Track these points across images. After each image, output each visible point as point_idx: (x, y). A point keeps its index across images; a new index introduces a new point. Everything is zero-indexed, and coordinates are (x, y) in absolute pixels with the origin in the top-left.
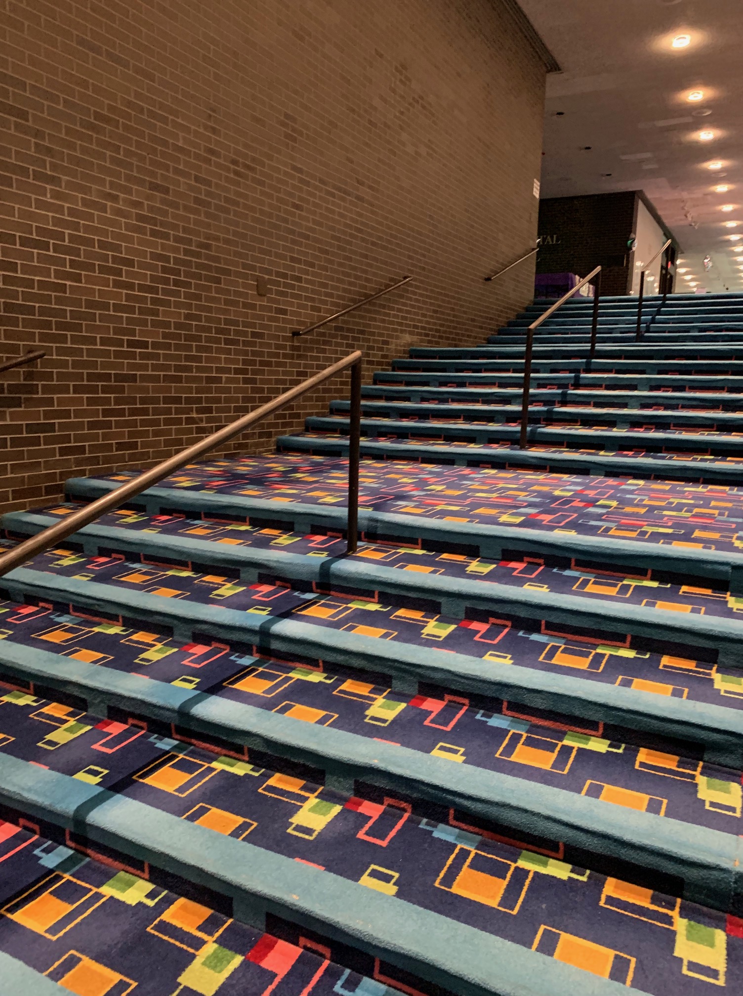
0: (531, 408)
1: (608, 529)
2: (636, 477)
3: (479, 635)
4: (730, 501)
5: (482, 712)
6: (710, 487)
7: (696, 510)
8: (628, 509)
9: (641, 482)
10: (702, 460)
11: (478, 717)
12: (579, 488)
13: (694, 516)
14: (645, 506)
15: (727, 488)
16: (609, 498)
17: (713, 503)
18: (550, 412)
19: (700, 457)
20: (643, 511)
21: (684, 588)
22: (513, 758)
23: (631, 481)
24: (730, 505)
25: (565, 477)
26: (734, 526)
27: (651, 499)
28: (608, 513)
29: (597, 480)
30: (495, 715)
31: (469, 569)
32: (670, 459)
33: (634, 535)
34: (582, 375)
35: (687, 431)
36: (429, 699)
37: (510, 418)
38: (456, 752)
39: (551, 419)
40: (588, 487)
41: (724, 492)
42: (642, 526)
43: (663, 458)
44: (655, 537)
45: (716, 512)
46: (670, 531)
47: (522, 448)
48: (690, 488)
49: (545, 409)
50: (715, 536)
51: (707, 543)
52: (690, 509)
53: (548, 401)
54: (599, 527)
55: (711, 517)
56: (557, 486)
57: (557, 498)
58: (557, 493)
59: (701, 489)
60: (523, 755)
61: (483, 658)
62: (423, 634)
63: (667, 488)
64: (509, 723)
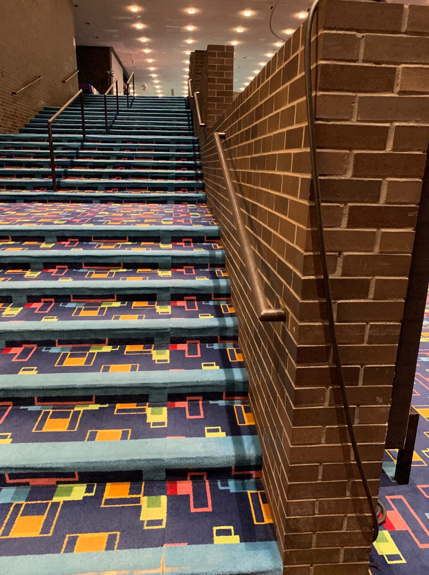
0: (56, 170)
1: (107, 222)
2: (116, 202)
3: (37, 310)
4: (158, 209)
5: (45, 348)
6: (150, 205)
7: (144, 213)
8: (114, 215)
9: (118, 205)
10: (144, 193)
11: (43, 350)
12: (89, 209)
13: (143, 215)
14: (122, 213)
15: (157, 205)
16: (104, 211)
17: (151, 210)
18: (65, 172)
19: (144, 192)
20: (121, 215)
21: (139, 270)
22: (64, 365)
23: (113, 205)
24: (159, 210)
25: (80, 205)
26: (161, 217)
27: (123, 210)
28: (105, 217)
29: (96, 206)
30: (53, 348)
31: (26, 276)
32: (131, 193)
33: (119, 223)
34: (80, 151)
35: (136, 179)
36: (14, 348)
37: (44, 175)
38: (32, 370)
39: (67, 175)
40: (93, 208)
41: (156, 206)
42: (122, 220)
43: (127, 193)
44: (128, 224)
45: (153, 213)
46: (135, 221)
47: (55, 191)
48: (141, 205)
49: (63, 170)
50: (154, 221)
51: (151, 224)
52: (142, 212)
53: (64, 165)
54: (104, 222)
55: (152, 215)
56: (77, 208)
57: (79, 213)
58: (78, 211)
59: (146, 205)
60: (69, 362)
61: (42, 321)
62: (3, 315)
63: (131, 206)
64: (60, 349)
